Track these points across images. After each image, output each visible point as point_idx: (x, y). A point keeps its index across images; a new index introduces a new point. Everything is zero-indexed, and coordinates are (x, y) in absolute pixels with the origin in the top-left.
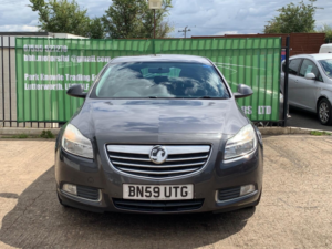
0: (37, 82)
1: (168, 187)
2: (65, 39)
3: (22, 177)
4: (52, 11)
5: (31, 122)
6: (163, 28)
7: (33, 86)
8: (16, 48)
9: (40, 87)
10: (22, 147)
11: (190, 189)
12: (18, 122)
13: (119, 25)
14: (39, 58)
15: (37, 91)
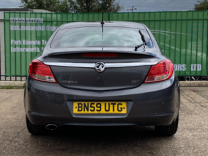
0: (21, 46)
2: (41, 13)
3: (9, 117)
5: (16, 76)
6: (116, 7)
7: (18, 49)
9: (23, 50)
10: (9, 95)
12: (6, 76)
13: (82, 5)
14: (23, 28)
15: (21, 53)
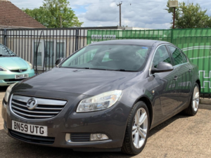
1: (32, 126)
4: (182, 12)
8: (87, 37)
11: (45, 129)
